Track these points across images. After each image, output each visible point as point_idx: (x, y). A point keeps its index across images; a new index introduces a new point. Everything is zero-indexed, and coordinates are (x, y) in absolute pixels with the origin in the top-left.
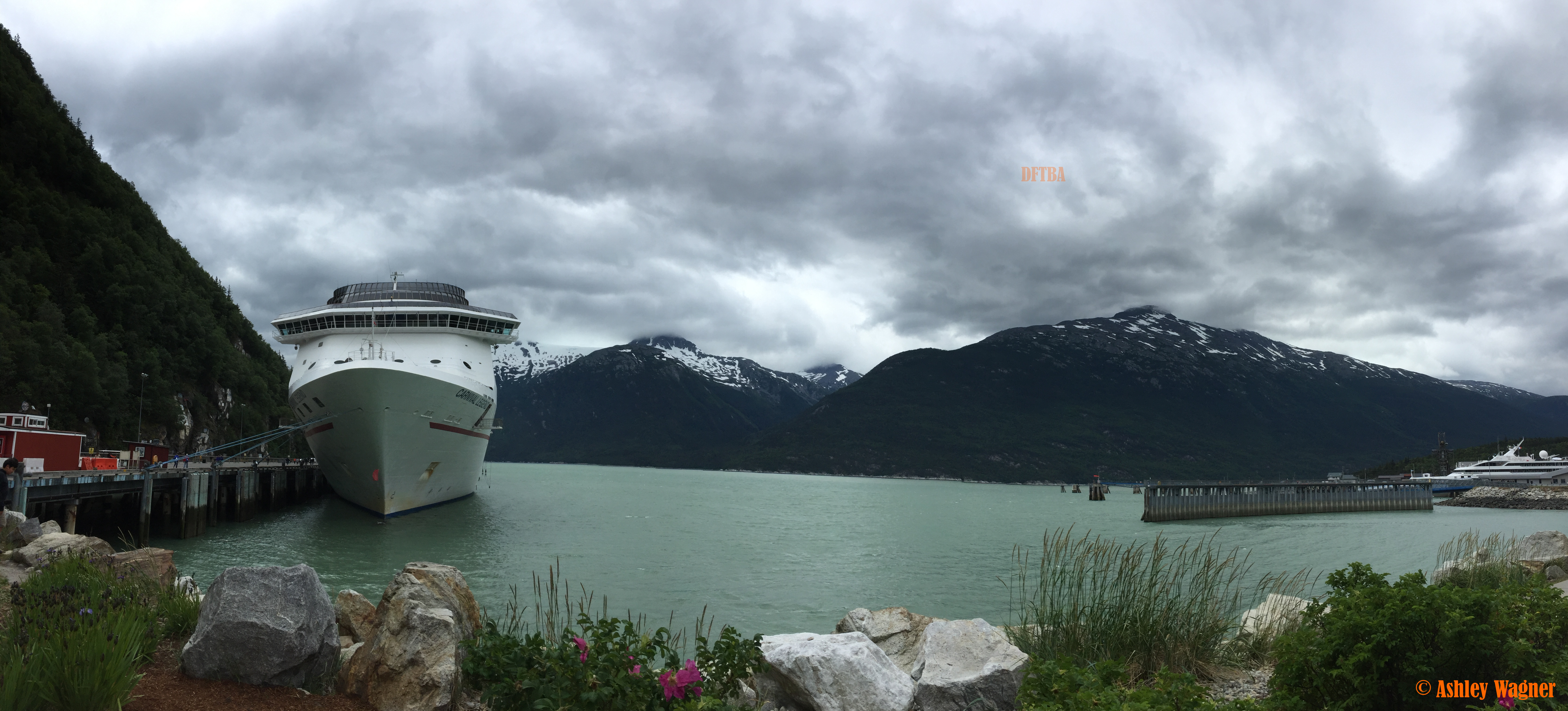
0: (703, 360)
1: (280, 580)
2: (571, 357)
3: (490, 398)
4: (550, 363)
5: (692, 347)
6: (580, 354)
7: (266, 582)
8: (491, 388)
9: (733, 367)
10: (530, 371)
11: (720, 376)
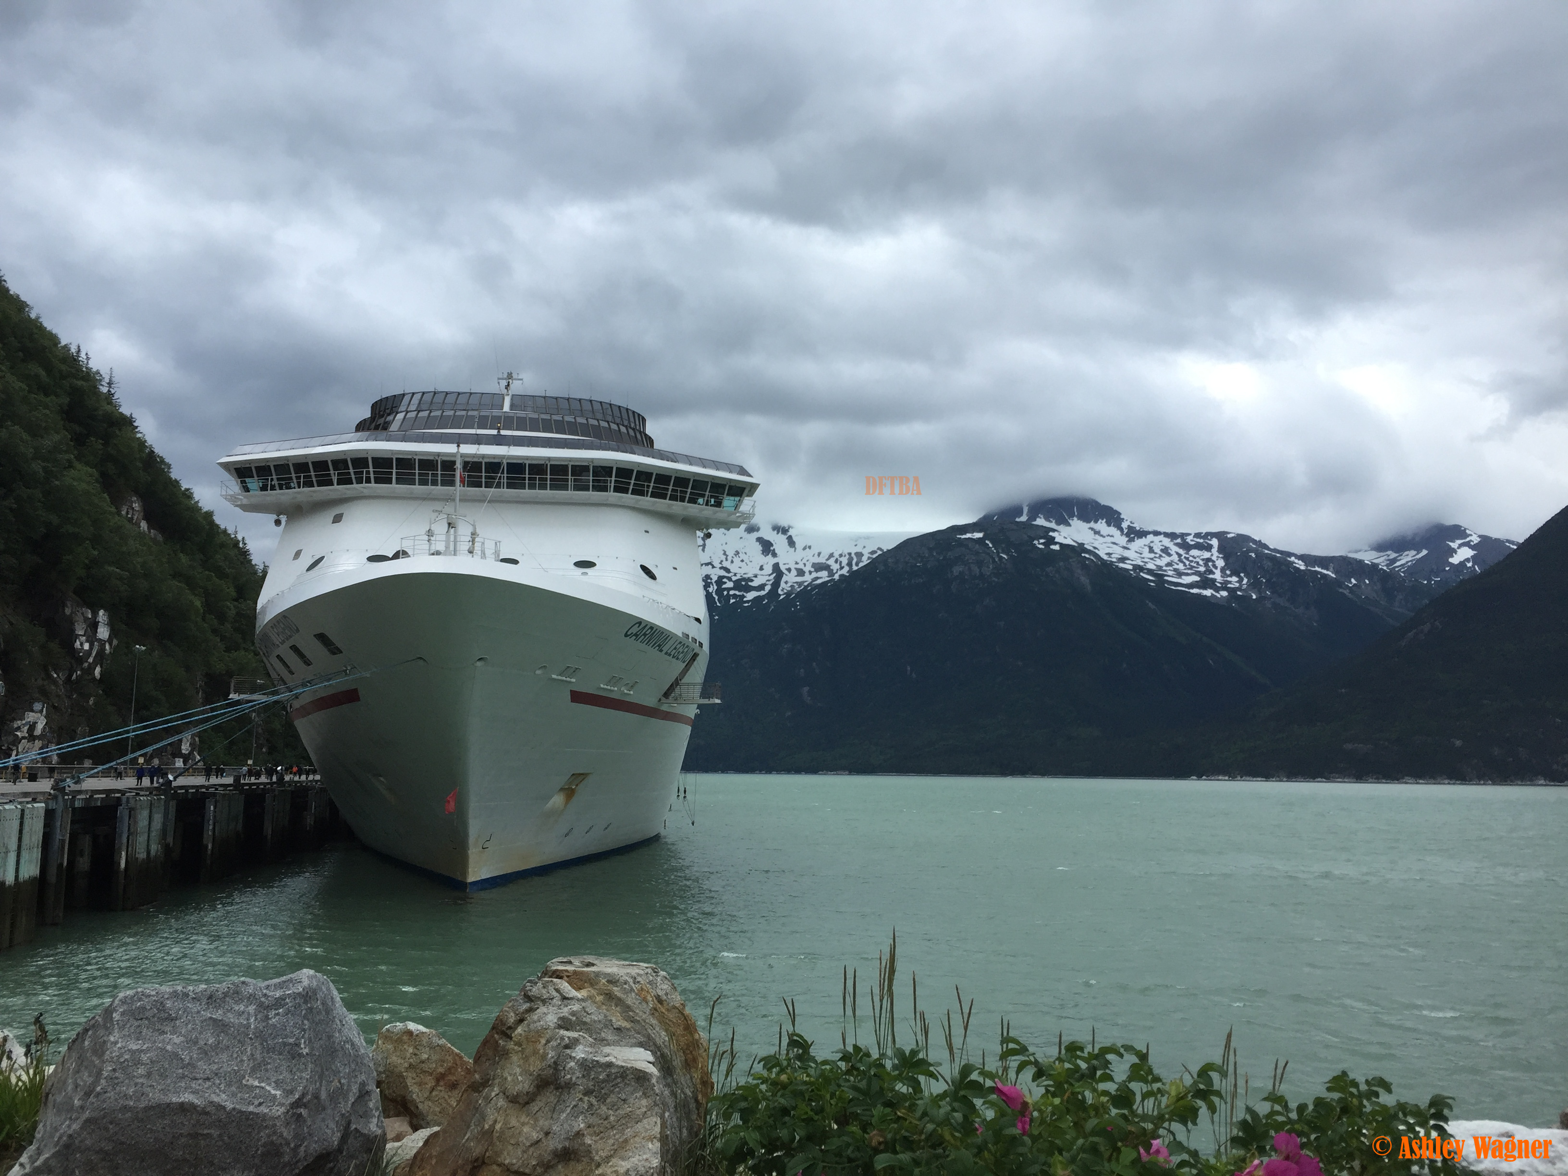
0: (1139, 543)
1: (252, 1009)
2: (859, 555)
3: (694, 640)
4: (818, 567)
5: (1113, 517)
6: (879, 549)
7: (218, 1015)
8: (698, 620)
9: (1207, 555)
10: (776, 584)
11: (1180, 574)
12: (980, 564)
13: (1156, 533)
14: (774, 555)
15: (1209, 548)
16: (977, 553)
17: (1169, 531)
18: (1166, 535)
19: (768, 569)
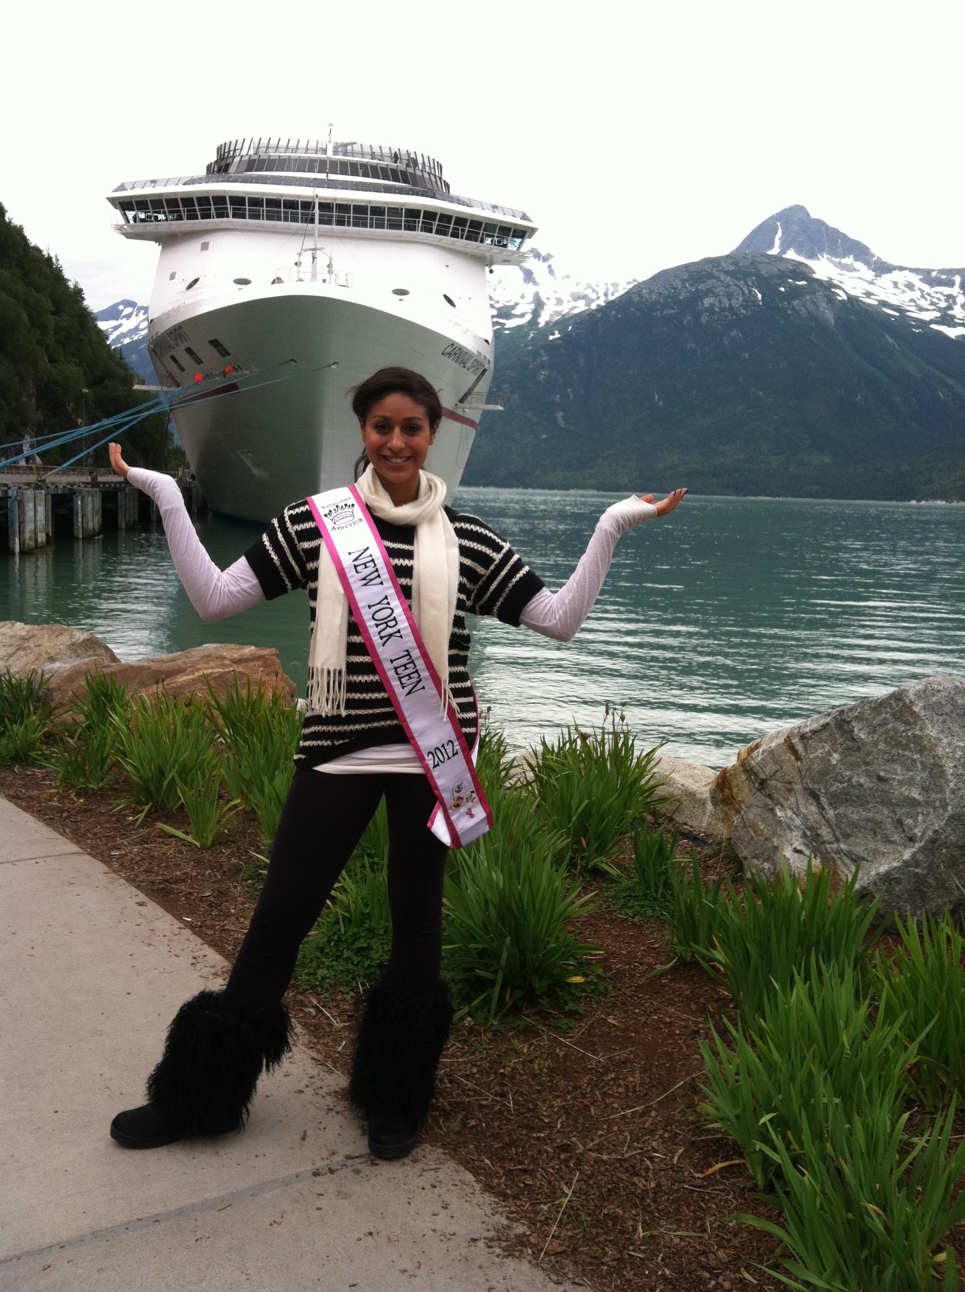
0: (886, 278)
2: (615, 285)
4: (577, 297)
9: (949, 291)
10: (537, 313)
12: (730, 296)
13: (902, 269)
14: (535, 283)
15: (951, 284)
16: (728, 286)
17: (913, 266)
18: (912, 270)
19: (530, 298)
